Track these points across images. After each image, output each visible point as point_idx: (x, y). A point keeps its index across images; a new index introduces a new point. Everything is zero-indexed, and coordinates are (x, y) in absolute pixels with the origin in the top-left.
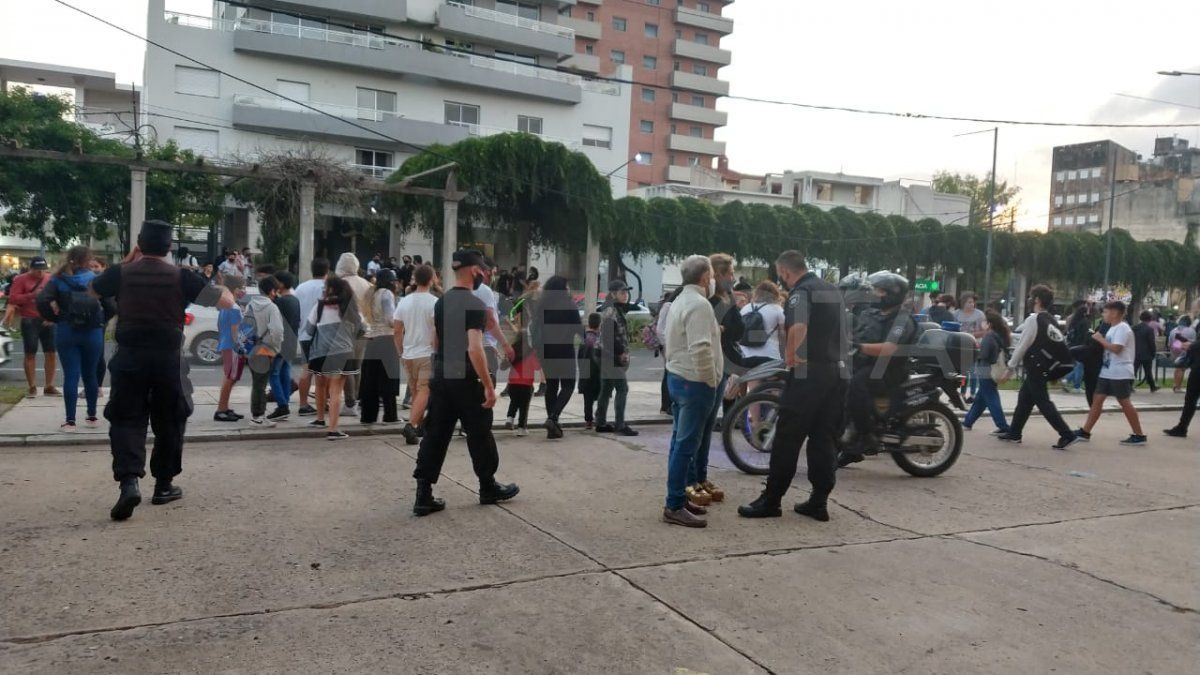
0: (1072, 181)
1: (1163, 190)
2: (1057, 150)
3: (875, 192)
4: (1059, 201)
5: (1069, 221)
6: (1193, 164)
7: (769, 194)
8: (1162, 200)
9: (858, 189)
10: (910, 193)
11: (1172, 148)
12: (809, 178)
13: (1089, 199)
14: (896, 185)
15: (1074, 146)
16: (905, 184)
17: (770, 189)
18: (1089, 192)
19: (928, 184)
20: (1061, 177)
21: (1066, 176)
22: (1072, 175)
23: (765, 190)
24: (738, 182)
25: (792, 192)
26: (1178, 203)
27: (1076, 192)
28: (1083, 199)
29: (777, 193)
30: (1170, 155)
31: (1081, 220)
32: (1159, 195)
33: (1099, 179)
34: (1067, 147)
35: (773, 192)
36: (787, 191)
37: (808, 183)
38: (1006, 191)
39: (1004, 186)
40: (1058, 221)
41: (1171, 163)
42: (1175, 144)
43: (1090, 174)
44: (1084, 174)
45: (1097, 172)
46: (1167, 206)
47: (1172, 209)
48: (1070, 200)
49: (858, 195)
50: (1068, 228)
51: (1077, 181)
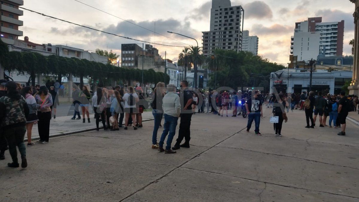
0: (127, 54)
1: (152, 59)
2: (122, 45)
3: (81, 53)
4: (124, 59)
5: (126, 65)
6: (154, 52)
7: (47, 51)
8: (152, 61)
9: (76, 52)
10: (91, 54)
11: (149, 47)
12: (61, 47)
13: (131, 59)
14: (87, 52)
15: (127, 44)
16: (90, 52)
17: (47, 50)
18: (131, 57)
19: (95, 52)
20: (124, 52)
21: (125, 53)
22: (127, 52)
23: (45, 50)
24: (35, 46)
25: (55, 51)
26: (155, 62)
27: (128, 57)
28: (130, 59)
29: (49, 51)
30: (149, 49)
31: (129, 65)
32: (151, 60)
33: (133, 54)
34: (125, 44)
35: (48, 51)
36: (53, 51)
37: (61, 49)
38: (116, 56)
39: (115, 55)
40: (123, 64)
41: (149, 51)
42: (150, 46)
43: (131, 52)
44: (130, 52)
45: (133, 52)
46: (153, 62)
47: (154, 63)
48: (126, 59)
49: (76, 54)
50: (126, 67)
51: (128, 54)
